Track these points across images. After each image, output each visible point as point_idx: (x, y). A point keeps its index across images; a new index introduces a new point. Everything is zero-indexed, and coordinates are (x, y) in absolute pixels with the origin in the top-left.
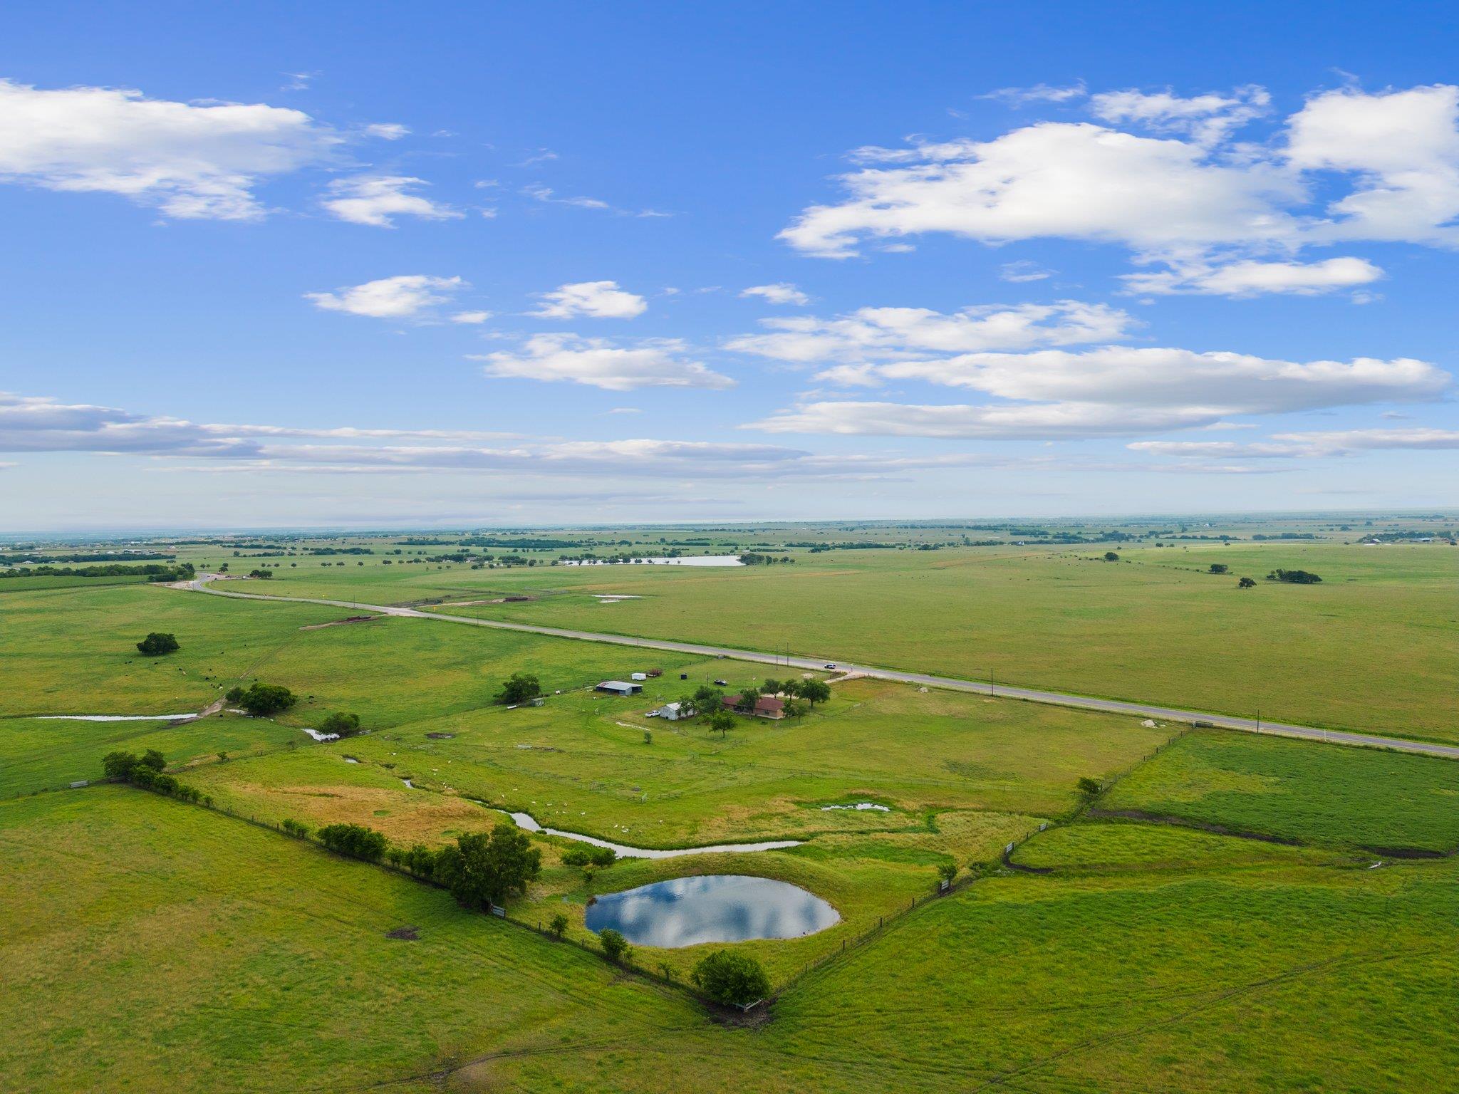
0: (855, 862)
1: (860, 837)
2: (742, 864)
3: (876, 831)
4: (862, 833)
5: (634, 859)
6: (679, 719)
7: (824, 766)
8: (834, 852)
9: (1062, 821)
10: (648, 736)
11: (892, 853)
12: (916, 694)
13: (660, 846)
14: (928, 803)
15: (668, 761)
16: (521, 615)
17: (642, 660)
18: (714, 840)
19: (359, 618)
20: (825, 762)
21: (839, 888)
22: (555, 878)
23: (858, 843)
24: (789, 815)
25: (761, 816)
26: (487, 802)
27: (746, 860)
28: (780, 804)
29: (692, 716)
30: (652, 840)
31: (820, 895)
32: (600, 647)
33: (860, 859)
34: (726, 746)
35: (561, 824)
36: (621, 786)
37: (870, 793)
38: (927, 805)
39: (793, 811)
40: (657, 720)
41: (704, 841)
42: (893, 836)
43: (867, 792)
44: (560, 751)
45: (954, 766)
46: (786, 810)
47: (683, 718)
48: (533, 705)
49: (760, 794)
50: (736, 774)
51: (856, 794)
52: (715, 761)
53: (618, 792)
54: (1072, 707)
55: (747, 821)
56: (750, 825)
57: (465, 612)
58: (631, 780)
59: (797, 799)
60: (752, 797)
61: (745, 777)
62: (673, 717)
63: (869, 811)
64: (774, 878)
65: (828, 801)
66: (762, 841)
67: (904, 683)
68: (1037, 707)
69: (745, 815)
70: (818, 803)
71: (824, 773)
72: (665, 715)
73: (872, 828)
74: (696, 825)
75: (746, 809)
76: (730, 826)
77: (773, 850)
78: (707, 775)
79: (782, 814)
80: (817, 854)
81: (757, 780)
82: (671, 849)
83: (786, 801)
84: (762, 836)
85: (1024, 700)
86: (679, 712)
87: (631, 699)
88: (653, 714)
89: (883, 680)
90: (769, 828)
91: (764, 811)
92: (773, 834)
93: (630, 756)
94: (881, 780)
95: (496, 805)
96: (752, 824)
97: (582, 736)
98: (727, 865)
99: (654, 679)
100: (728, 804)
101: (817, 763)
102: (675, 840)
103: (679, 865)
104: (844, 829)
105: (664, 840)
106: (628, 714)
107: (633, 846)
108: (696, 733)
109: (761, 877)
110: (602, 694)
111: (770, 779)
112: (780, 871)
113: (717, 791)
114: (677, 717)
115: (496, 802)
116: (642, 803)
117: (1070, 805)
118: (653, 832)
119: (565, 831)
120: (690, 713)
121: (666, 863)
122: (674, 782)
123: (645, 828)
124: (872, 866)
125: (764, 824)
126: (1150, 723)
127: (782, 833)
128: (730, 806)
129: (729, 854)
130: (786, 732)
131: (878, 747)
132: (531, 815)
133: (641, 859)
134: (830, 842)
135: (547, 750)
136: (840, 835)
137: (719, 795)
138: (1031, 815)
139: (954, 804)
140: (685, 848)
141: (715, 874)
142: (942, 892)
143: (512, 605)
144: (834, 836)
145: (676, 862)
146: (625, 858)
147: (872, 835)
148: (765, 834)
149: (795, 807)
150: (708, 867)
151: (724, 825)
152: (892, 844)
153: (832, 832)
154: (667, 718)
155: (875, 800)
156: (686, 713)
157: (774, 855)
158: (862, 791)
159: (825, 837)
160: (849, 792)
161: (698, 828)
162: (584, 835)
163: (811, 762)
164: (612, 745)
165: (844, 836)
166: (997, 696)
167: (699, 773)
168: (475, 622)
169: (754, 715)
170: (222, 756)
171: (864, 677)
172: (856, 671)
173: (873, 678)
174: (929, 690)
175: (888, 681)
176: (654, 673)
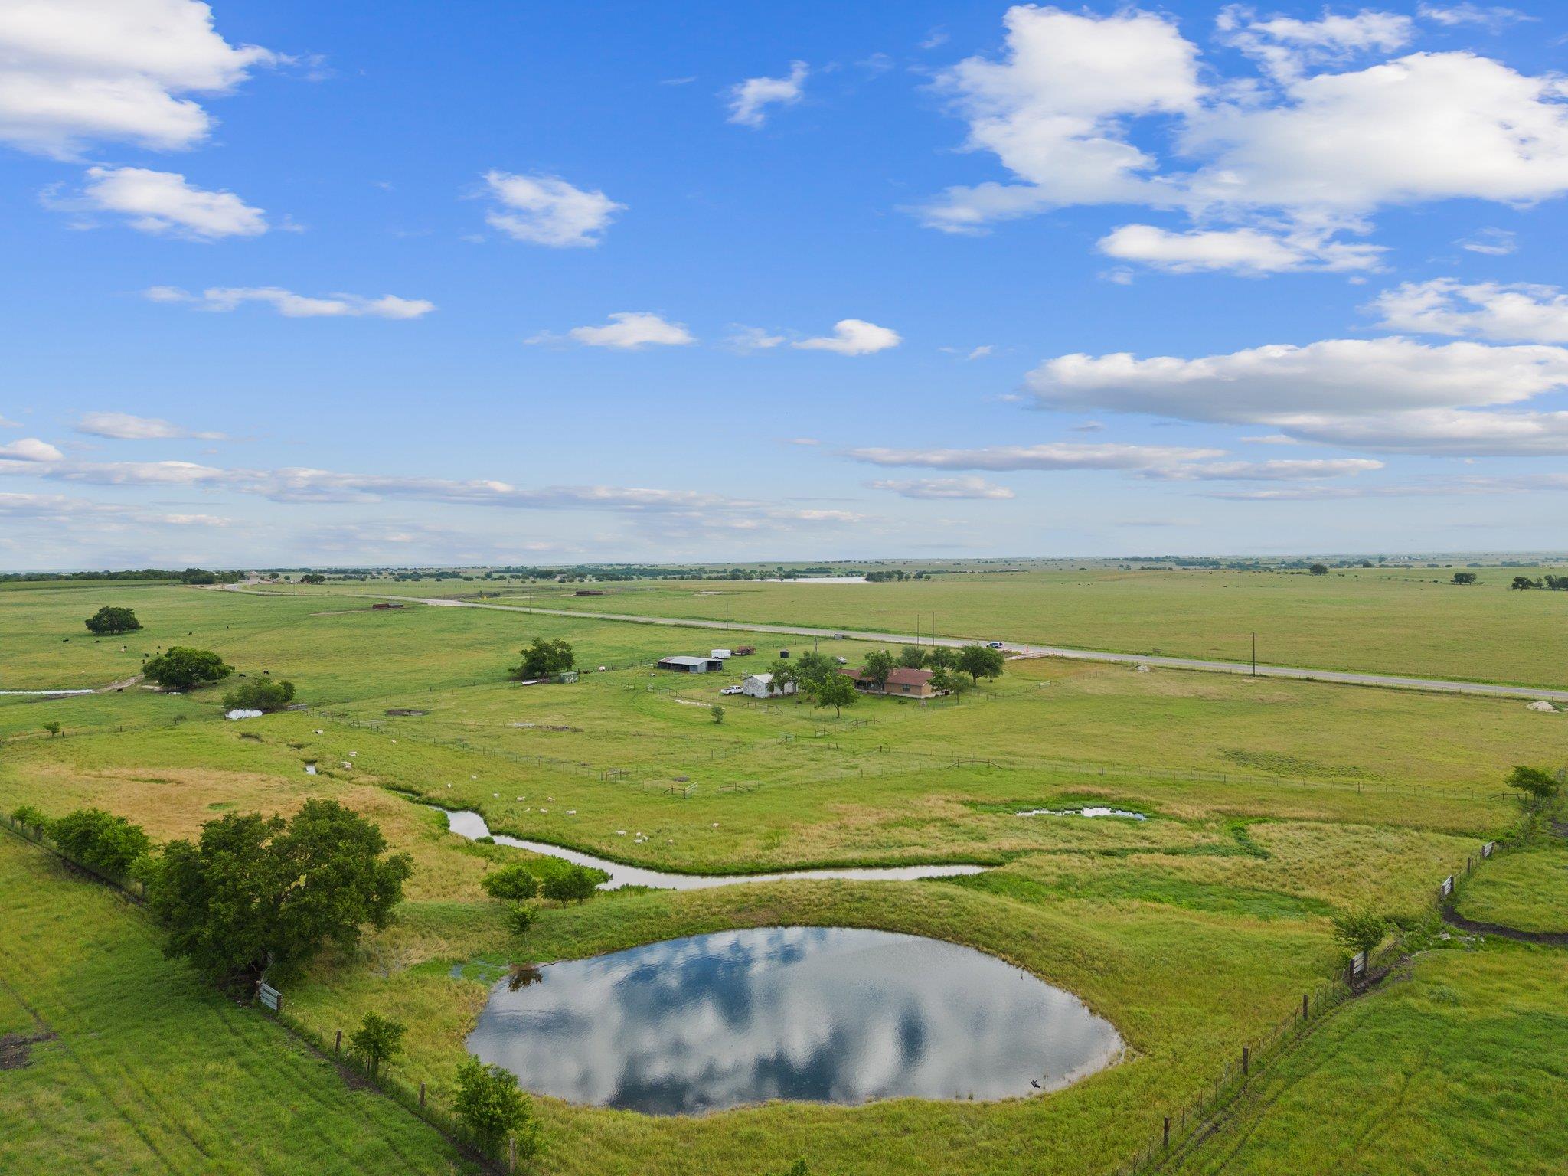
0: (1114, 908)
1: (1109, 860)
2: (867, 904)
3: (1136, 850)
4: (1109, 853)
5: (642, 890)
6: (772, 697)
7: (1010, 753)
8: (1061, 887)
9: (1507, 844)
10: (717, 712)
11: (1188, 893)
12: (1133, 674)
13: (702, 868)
14: (1220, 807)
15: (744, 744)
16: (589, 605)
17: (729, 641)
18: (811, 860)
19: (388, 606)
20: (1009, 749)
21: (1099, 964)
22: (448, 922)
23: (1107, 871)
24: (958, 821)
25: (903, 823)
26: (418, 795)
27: (875, 895)
28: (935, 804)
29: (789, 695)
30: (687, 858)
31: (1053, 979)
32: (678, 631)
33: (1123, 903)
34: (842, 727)
35: (527, 827)
36: (658, 775)
37: (1102, 792)
38: (1219, 811)
39: (962, 816)
40: (738, 699)
41: (791, 861)
42: (1177, 861)
43: (1095, 790)
44: (576, 730)
45: (1240, 757)
46: (950, 814)
47: (777, 696)
48: (561, 681)
49: (898, 789)
50: (856, 762)
51: (1076, 794)
52: (822, 744)
53: (649, 783)
54: (1392, 688)
55: (876, 830)
56: (882, 836)
57: (522, 603)
58: (676, 767)
59: (968, 797)
60: (886, 794)
61: (873, 766)
62: (763, 693)
63: (1107, 818)
64: (937, 935)
65: (1025, 802)
66: (906, 864)
67: (1110, 662)
68: (1334, 689)
69: (872, 820)
70: (1007, 805)
71: (1012, 763)
72: (750, 691)
73: (1127, 846)
74: (777, 834)
75: (874, 810)
76: (843, 836)
77: (930, 879)
78: (806, 763)
79: (942, 820)
80: (1028, 890)
81: (894, 770)
82: (723, 873)
83: (948, 801)
84: (906, 854)
85: (1308, 680)
86: (770, 687)
87: (705, 677)
88: (733, 691)
89: (1076, 660)
90: (919, 841)
91: (908, 814)
92: (928, 852)
93: (683, 737)
94: (1114, 772)
95: (430, 799)
96: (885, 834)
97: (618, 714)
98: (833, 906)
99: (741, 658)
100: (841, 802)
101: (995, 749)
102: (732, 858)
103: (730, 902)
104: (1067, 846)
105: (712, 858)
106: (696, 692)
107: (650, 867)
108: (795, 713)
109: (910, 933)
110: (665, 672)
111: (918, 768)
112: (952, 921)
113: (823, 783)
114: (768, 694)
115: (431, 794)
116: (684, 797)
117: (1508, 817)
118: (693, 843)
119: (531, 839)
120: (788, 687)
121: (702, 898)
122: (748, 770)
123: (679, 835)
124: (1154, 916)
125: (909, 835)
126: (1544, 706)
127: (946, 850)
128: (844, 806)
129: (839, 883)
130: (937, 712)
131: (1095, 732)
132: (482, 814)
133: (656, 889)
134: (1048, 869)
135: (555, 729)
136: (1065, 856)
137: (825, 790)
138: (1436, 830)
139: (1273, 811)
140: (752, 873)
141: (807, 925)
142: (1360, 982)
143: (582, 598)
144: (1053, 857)
145: (722, 897)
146: (627, 888)
147: (1132, 858)
148: (911, 852)
149: (966, 810)
150: (791, 908)
151: (833, 835)
152: (1180, 875)
153: (1048, 852)
154: (753, 695)
155: (1113, 802)
156: (782, 689)
157: (935, 888)
158: (1085, 788)
159: (1035, 859)
160: (1062, 789)
161: (782, 838)
162: (563, 846)
163: (984, 748)
164: (660, 725)
165: (1075, 858)
166: (1261, 676)
167: (793, 759)
168: (527, 610)
169: (886, 693)
170: (54, 729)
171: (1047, 657)
172: (1035, 652)
173: (1062, 658)
174: (1152, 670)
175: (1083, 660)
176: (742, 652)
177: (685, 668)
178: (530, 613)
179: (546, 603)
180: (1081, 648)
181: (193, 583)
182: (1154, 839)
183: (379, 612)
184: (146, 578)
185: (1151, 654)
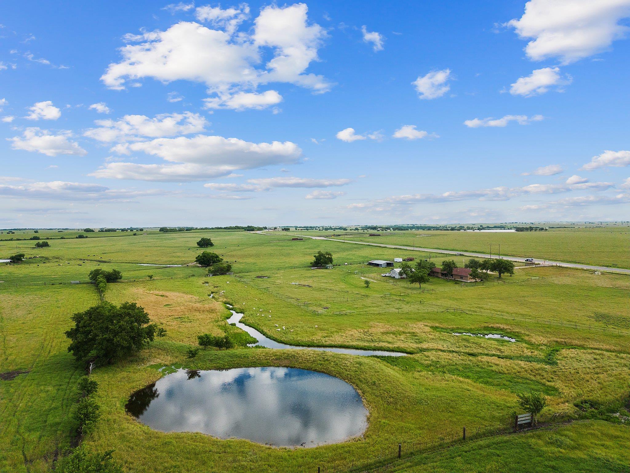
0: (440, 378)
1: (467, 357)
3: (486, 354)
4: (471, 354)
6: (401, 278)
7: (480, 308)
8: (428, 366)
10: (367, 283)
11: (488, 376)
12: (590, 275)
13: (292, 342)
14: (558, 340)
15: (367, 296)
16: (370, 240)
19: (297, 239)
20: (482, 306)
23: (460, 362)
24: (419, 334)
25: (394, 333)
28: (418, 326)
36: (320, 305)
37: (507, 328)
38: (555, 341)
39: (424, 332)
40: (387, 278)
43: (503, 326)
45: (602, 317)
46: (419, 331)
47: (404, 278)
48: (327, 268)
49: (409, 319)
50: (404, 306)
51: (492, 327)
53: (312, 308)
57: (346, 238)
58: (330, 303)
59: (437, 325)
60: (402, 320)
62: (398, 276)
63: (494, 339)
65: (463, 329)
67: (583, 270)
69: (383, 330)
70: (452, 330)
71: (476, 312)
74: (336, 332)
75: (388, 327)
79: (413, 333)
81: (417, 311)
83: (426, 326)
86: (400, 274)
87: (381, 269)
89: (566, 268)
90: (391, 341)
91: (401, 329)
92: (388, 345)
93: (346, 292)
94: (521, 319)
100: (378, 322)
101: (475, 305)
104: (455, 349)
106: (373, 274)
110: (368, 266)
111: (428, 311)
113: (379, 314)
116: (318, 315)
125: (389, 338)
128: (377, 324)
131: (536, 301)
132: (244, 314)
133: (265, 348)
134: (432, 358)
135: (304, 286)
137: (377, 316)
143: (370, 237)
144: (442, 353)
146: (257, 347)
147: (480, 357)
149: (429, 330)
152: (494, 368)
153: (443, 351)
154: (394, 277)
155: (507, 332)
158: (499, 325)
159: (431, 353)
160: (487, 325)
161: (336, 334)
164: (344, 286)
165: (452, 355)
167: (379, 303)
169: (453, 279)
170: (151, 277)
171: (552, 266)
172: (548, 263)
173: (559, 267)
174: (603, 274)
175: (570, 268)
176: (408, 259)
177: (377, 265)
178: (344, 242)
179: (355, 239)
180: (575, 262)
181: (248, 231)
182: (502, 351)
183: (295, 241)
184: (235, 229)
185: (611, 266)
